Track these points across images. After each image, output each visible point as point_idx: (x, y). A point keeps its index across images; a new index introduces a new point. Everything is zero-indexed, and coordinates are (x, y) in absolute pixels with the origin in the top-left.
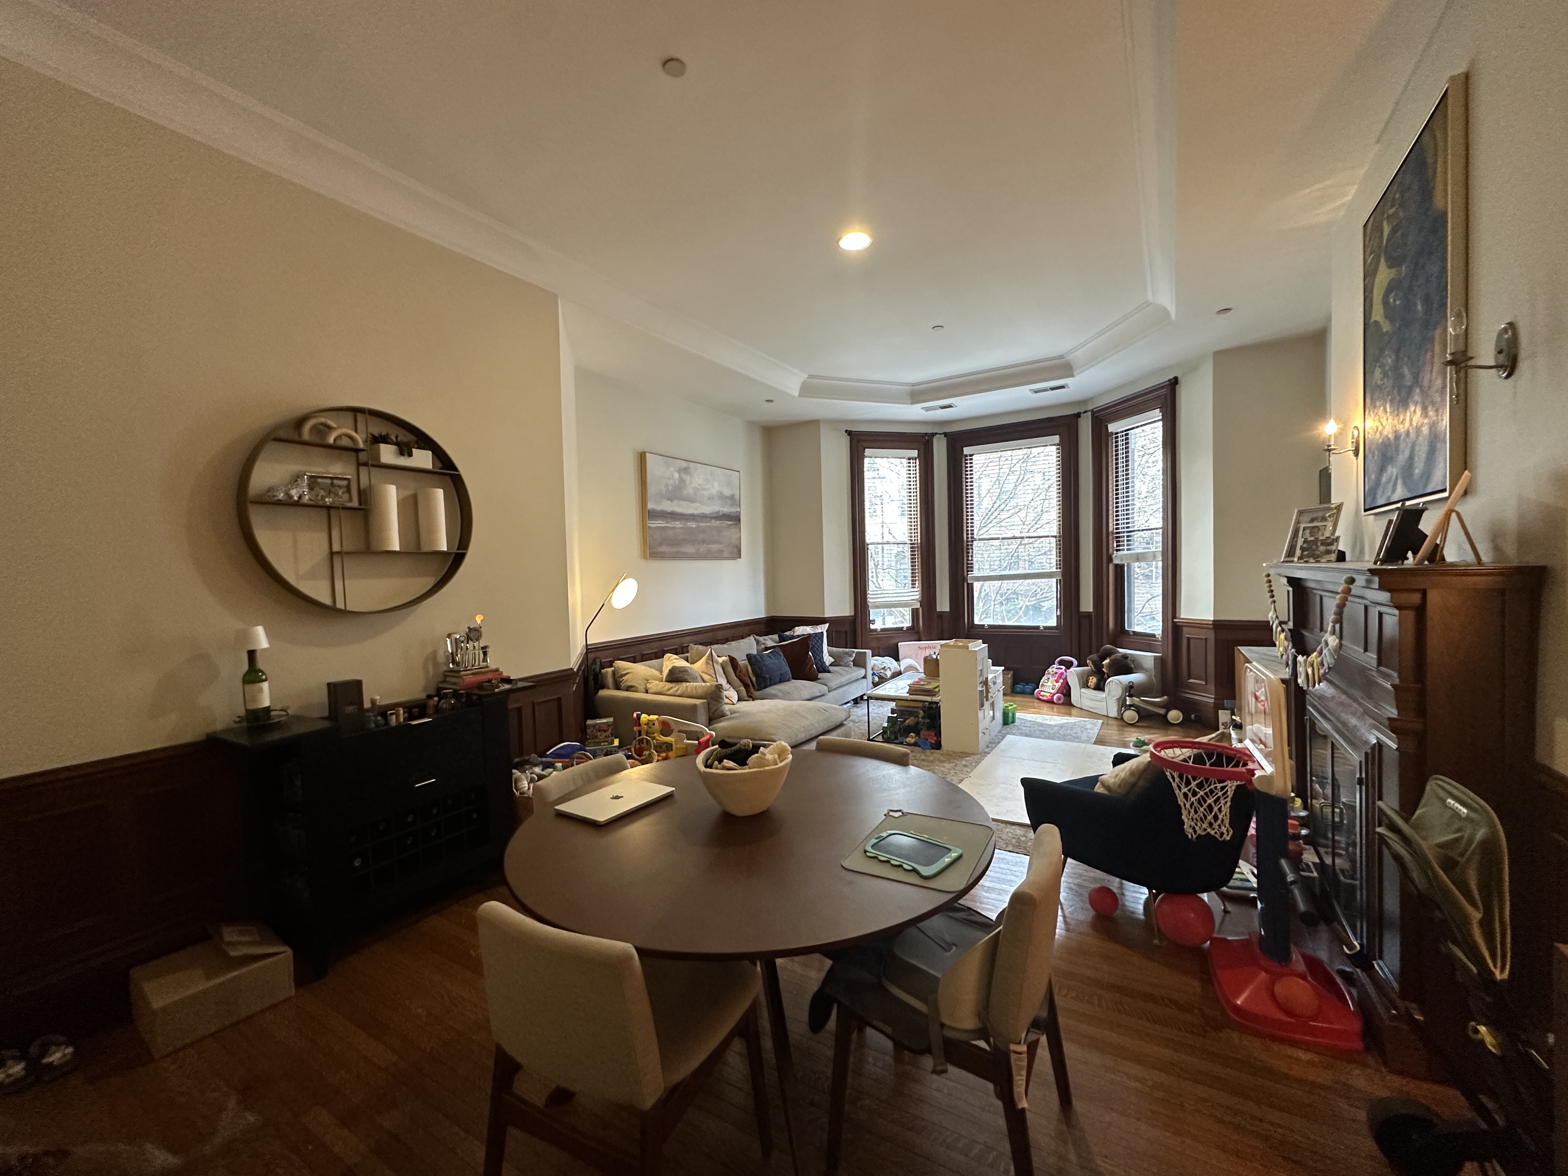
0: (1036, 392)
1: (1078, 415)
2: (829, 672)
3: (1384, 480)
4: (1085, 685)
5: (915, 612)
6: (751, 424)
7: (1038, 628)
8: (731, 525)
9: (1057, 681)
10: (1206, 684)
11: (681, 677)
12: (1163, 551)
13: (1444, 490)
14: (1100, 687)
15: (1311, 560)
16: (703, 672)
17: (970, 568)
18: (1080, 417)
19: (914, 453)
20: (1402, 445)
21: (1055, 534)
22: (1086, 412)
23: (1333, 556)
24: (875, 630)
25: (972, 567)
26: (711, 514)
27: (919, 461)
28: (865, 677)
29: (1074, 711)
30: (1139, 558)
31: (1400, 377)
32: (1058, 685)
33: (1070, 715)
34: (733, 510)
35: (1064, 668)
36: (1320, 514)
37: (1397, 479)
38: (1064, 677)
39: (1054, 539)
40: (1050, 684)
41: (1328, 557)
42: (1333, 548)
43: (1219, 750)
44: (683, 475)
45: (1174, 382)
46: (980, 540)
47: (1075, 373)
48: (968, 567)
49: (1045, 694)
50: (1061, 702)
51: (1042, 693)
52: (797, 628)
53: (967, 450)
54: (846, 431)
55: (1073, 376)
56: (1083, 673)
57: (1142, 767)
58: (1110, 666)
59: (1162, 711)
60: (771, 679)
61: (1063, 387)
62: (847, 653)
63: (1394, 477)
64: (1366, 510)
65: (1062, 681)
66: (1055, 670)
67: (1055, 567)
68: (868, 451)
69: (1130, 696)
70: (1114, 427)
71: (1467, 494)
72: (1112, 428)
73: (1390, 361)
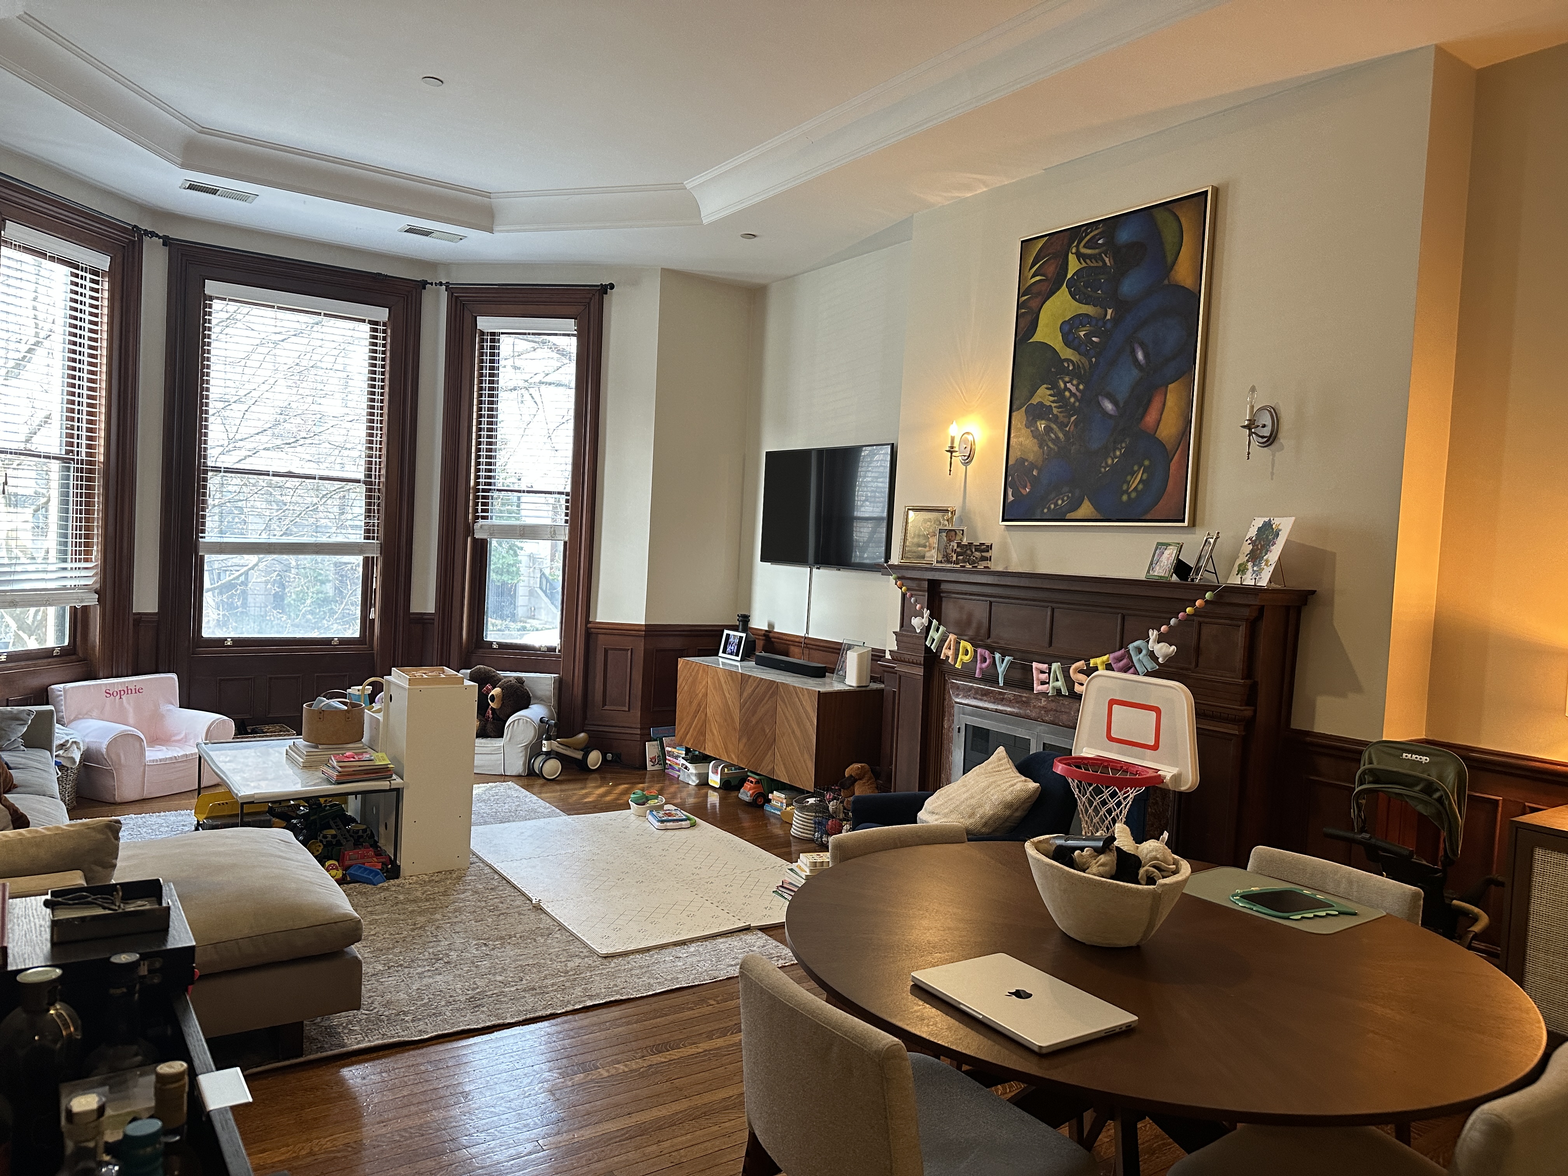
0: (412, 230)
1: (424, 284)
5: (79, 617)
7: (327, 641)
10: (629, 711)
12: (570, 526)
15: (968, 566)
18: (425, 288)
19: (102, 262)
21: (364, 477)
23: (989, 563)
36: (933, 516)
41: (984, 564)
42: (988, 554)
45: (605, 289)
47: (496, 228)
48: (196, 525)
53: (208, 287)
55: (491, 231)
58: (504, 696)
61: (427, 233)
64: (1003, 520)
67: (363, 536)
69: (549, 738)
70: (485, 323)
71: (1197, 529)
72: (484, 324)
73: (1073, 389)
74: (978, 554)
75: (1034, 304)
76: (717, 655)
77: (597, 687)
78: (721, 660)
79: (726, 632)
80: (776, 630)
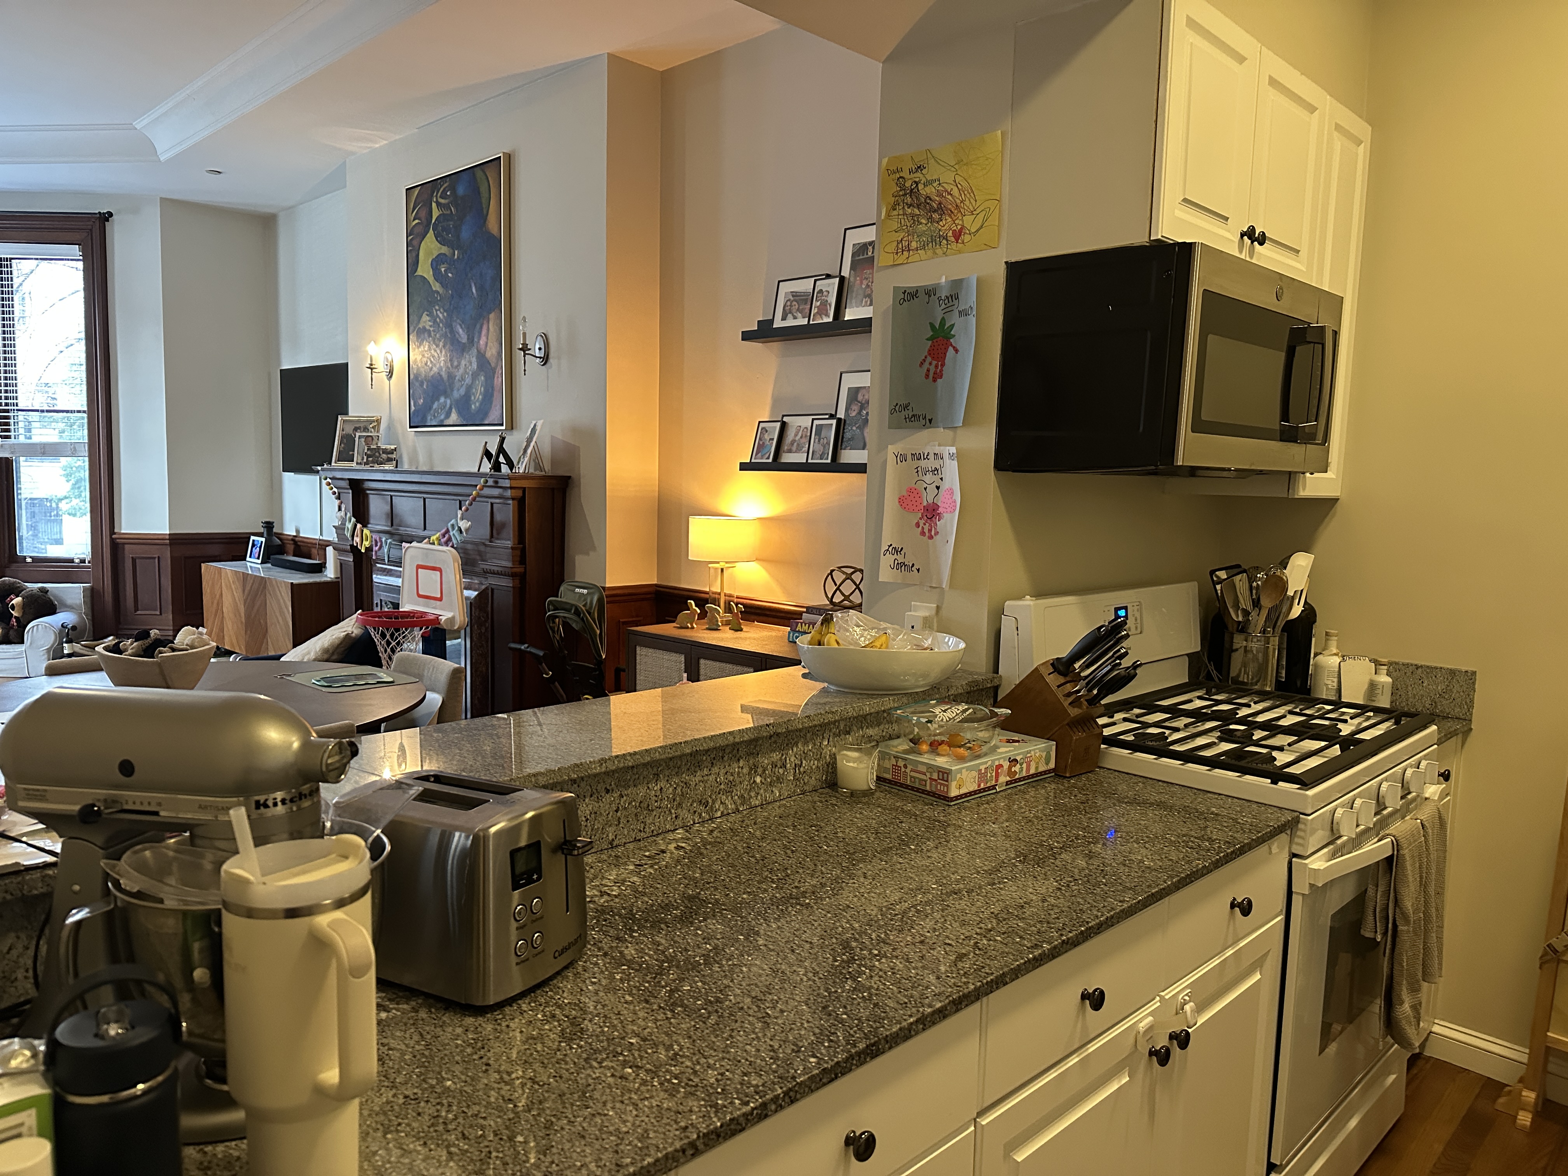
10: (161, 614)
12: (89, 442)
20: (457, 384)
23: (394, 464)
30: (48, 450)
36: (362, 425)
41: (390, 464)
45: (104, 219)
58: (25, 605)
69: (70, 642)
73: (441, 315)
74: (384, 456)
75: (415, 243)
76: (245, 559)
77: (128, 593)
78: (249, 564)
79: (252, 538)
80: (301, 535)
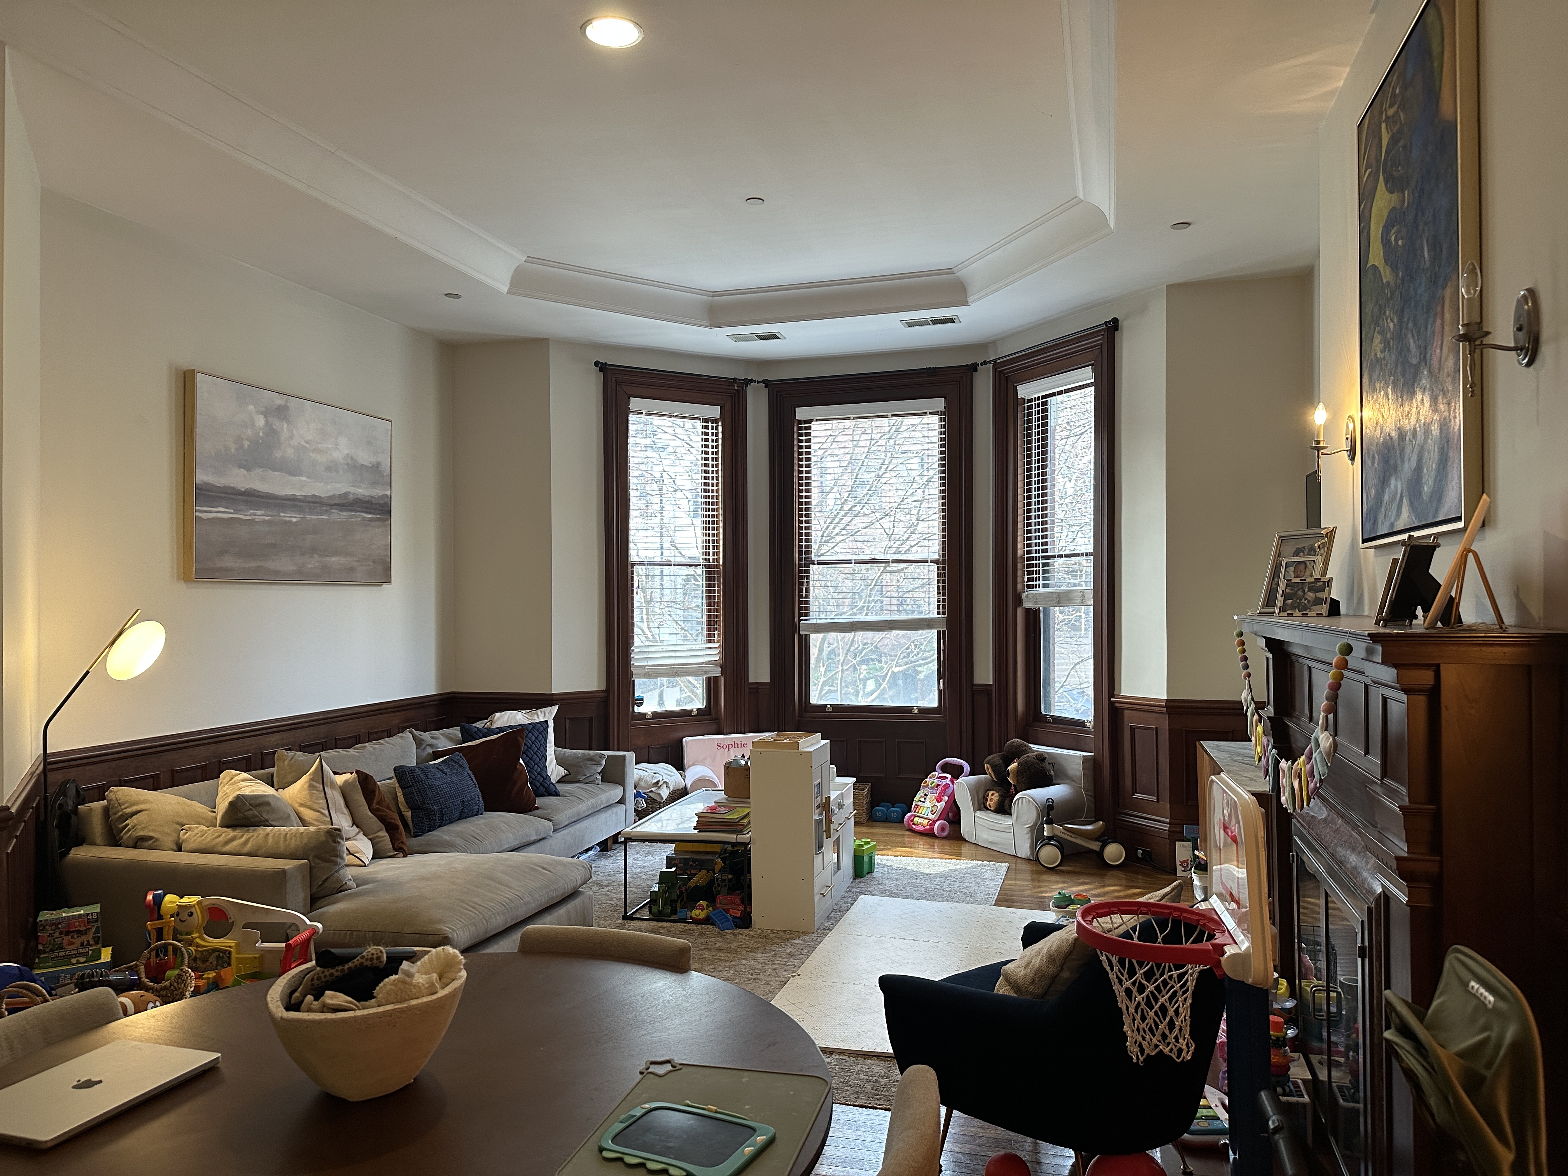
0: (911, 324)
1: (974, 367)
2: (557, 794)
3: (1386, 498)
4: (981, 805)
5: (711, 685)
6: (418, 335)
7: (909, 710)
8: (371, 520)
9: (939, 800)
10: (1158, 801)
11: (255, 816)
12: (1095, 590)
13: (1458, 519)
14: (1003, 809)
15: (1297, 613)
16: (302, 805)
17: (805, 609)
18: (976, 370)
19: (715, 412)
20: (1408, 450)
21: (936, 557)
22: (985, 363)
23: (1325, 608)
24: (643, 716)
25: (807, 609)
26: (329, 497)
27: (723, 425)
28: (621, 801)
29: (965, 849)
30: (1062, 599)
31: (1403, 351)
32: (941, 805)
33: (958, 855)
34: (377, 492)
35: (949, 776)
36: (1306, 544)
37: (1401, 497)
38: (949, 791)
39: (934, 567)
40: (928, 804)
41: (1318, 609)
42: (1324, 595)
43: (1176, 914)
44: (277, 424)
45: (1113, 326)
46: (821, 563)
47: (970, 300)
48: (800, 609)
49: (921, 820)
50: (945, 834)
51: (916, 820)
52: (498, 715)
53: (801, 413)
54: (597, 364)
55: (966, 304)
56: (978, 784)
57: (1065, 948)
58: (1019, 772)
59: (1095, 846)
60: (442, 814)
61: (951, 320)
62: (591, 759)
63: (1399, 495)
64: (1364, 541)
65: (946, 798)
66: (936, 781)
67: (936, 612)
68: (635, 403)
69: (1050, 822)
70: (1026, 391)
71: (1486, 527)
72: (1024, 391)
73: (1391, 326)
74: (1311, 595)
77: (1126, 770)
